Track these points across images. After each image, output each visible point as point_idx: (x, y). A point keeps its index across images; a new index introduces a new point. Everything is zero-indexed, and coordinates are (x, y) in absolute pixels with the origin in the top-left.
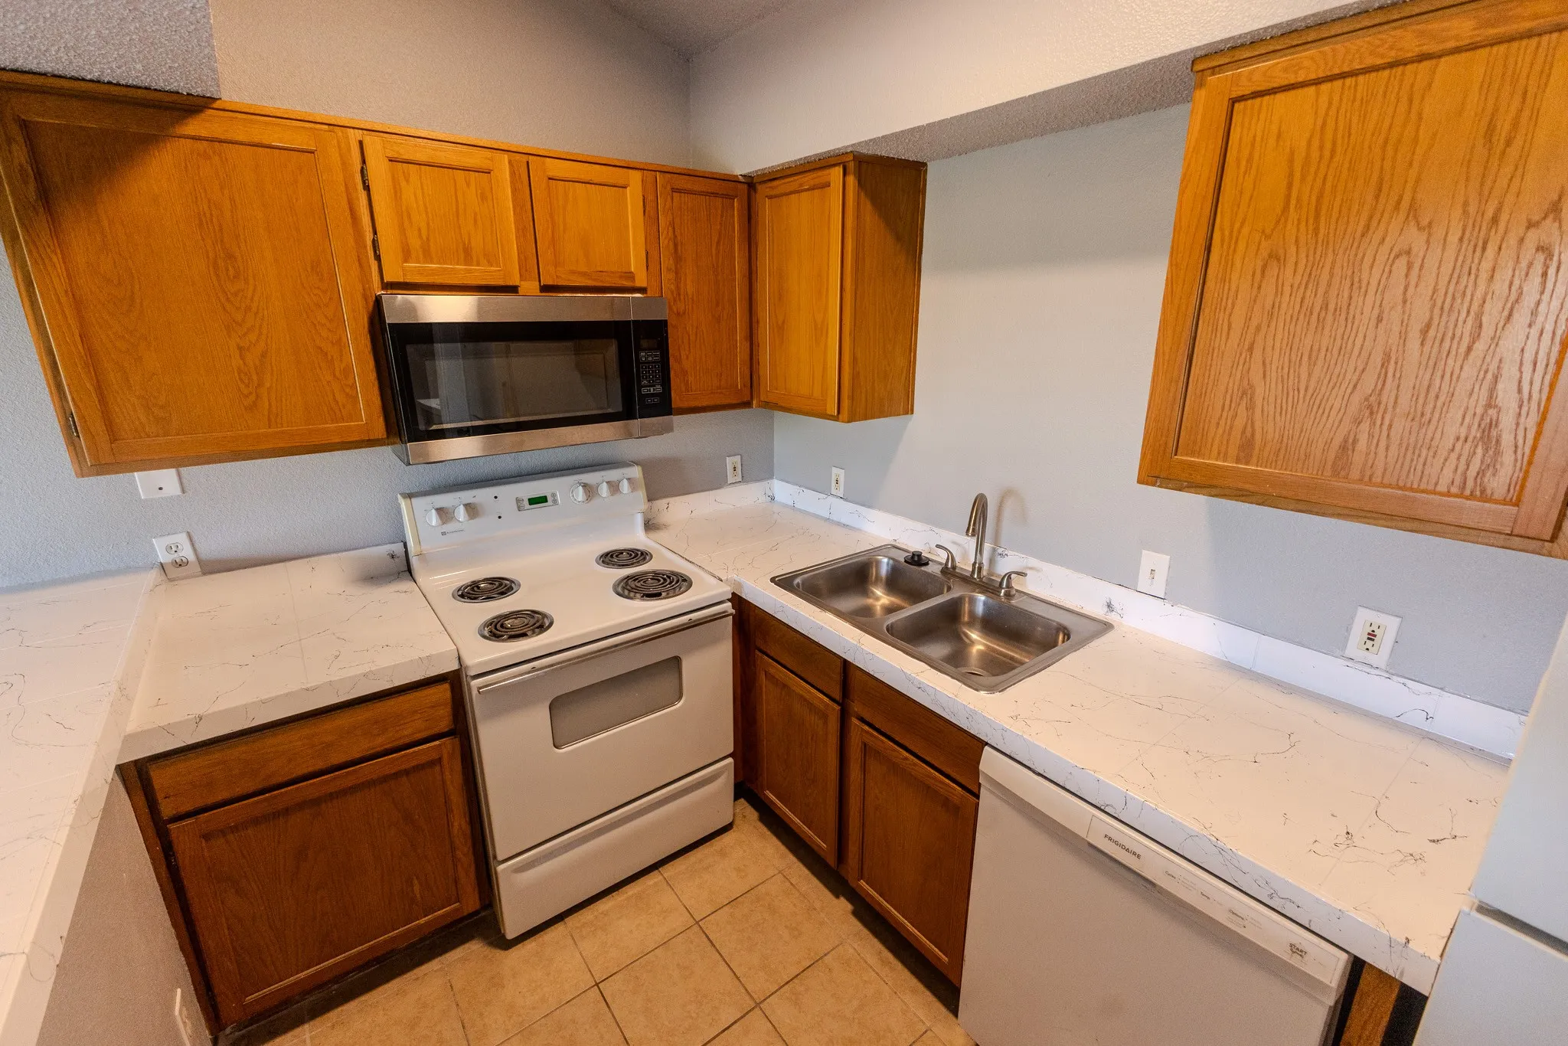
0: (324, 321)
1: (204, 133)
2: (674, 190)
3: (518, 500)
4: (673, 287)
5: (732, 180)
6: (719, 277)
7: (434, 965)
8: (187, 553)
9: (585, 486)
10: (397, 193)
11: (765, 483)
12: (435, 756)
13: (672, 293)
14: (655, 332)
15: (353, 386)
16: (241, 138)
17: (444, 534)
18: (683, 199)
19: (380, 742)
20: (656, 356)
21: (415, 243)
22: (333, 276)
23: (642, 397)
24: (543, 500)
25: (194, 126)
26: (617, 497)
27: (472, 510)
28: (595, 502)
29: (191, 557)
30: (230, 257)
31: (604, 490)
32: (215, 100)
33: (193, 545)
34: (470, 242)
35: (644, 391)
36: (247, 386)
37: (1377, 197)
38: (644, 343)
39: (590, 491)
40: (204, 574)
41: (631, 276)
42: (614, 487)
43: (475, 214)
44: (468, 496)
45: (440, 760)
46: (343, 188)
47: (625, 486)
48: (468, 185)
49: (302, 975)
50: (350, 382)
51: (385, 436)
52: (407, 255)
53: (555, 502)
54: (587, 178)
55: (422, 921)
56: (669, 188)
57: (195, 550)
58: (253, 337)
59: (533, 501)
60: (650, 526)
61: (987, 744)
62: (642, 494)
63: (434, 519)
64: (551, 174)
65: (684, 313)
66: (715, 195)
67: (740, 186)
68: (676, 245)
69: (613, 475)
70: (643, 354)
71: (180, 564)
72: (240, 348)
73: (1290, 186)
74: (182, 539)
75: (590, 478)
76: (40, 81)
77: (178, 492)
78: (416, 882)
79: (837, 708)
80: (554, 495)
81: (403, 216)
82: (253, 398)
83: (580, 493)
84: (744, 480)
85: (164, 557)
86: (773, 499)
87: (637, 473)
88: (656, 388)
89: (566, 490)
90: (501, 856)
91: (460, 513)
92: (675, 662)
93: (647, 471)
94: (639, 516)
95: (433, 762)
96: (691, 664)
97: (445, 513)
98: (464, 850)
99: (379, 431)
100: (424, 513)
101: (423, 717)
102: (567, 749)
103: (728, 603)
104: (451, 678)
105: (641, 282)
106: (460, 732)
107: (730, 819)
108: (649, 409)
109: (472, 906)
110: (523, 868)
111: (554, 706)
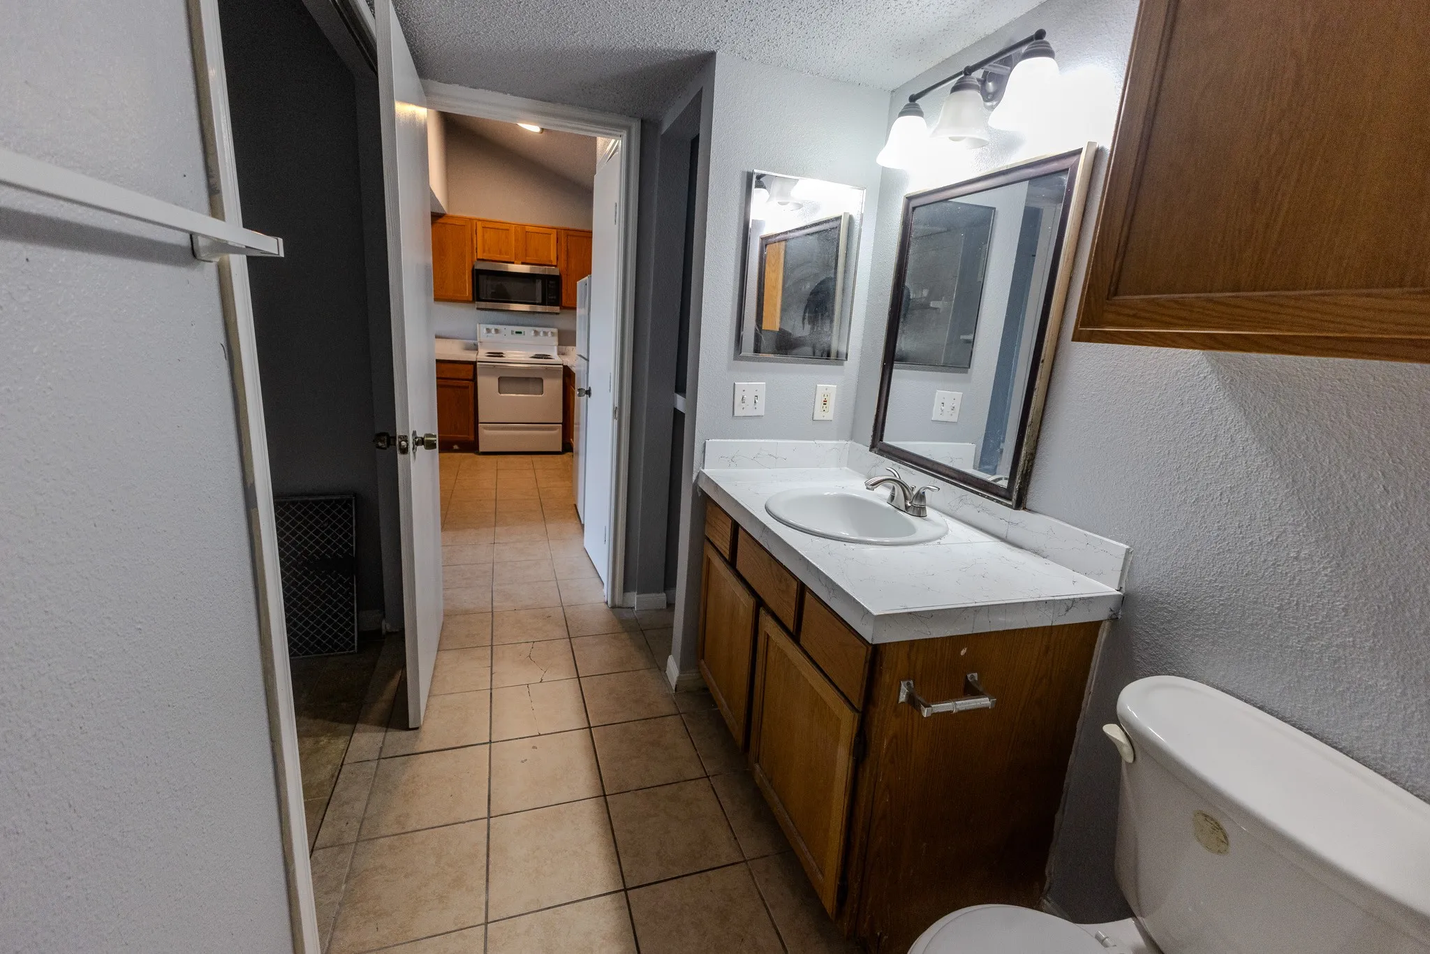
0: (461, 268)
1: (442, 222)
2: (568, 235)
3: (512, 331)
4: (565, 266)
7: (459, 454)
9: (535, 331)
10: (483, 236)
12: (468, 385)
14: (557, 278)
15: (466, 286)
16: (449, 223)
17: (487, 336)
18: (571, 238)
19: (455, 376)
20: (555, 286)
21: (487, 249)
22: (465, 257)
23: (549, 299)
24: (520, 333)
26: (546, 337)
27: (497, 331)
28: (538, 337)
30: (443, 250)
31: (541, 334)
32: (445, 215)
34: (501, 249)
35: (550, 297)
38: (551, 281)
39: (536, 333)
41: (551, 261)
42: (545, 334)
43: (503, 242)
44: (497, 326)
46: (470, 235)
47: (550, 334)
48: (502, 233)
50: (466, 284)
51: (473, 301)
52: (484, 251)
53: (524, 334)
54: (538, 231)
55: (458, 436)
56: (565, 234)
58: (445, 270)
59: (517, 333)
60: (561, 353)
62: (556, 339)
63: (485, 331)
64: (526, 230)
65: (570, 275)
66: (584, 237)
68: (567, 251)
69: (546, 329)
70: (550, 285)
75: (537, 329)
78: (458, 423)
80: (524, 332)
81: (484, 241)
83: (533, 333)
87: (555, 330)
88: (555, 297)
89: (529, 331)
90: (480, 421)
91: (493, 331)
92: (541, 380)
93: (559, 331)
94: (556, 348)
95: (467, 387)
96: (547, 383)
97: (488, 331)
98: (472, 418)
99: (471, 299)
100: (482, 329)
101: (466, 373)
102: (502, 395)
103: (562, 366)
104: (474, 364)
105: (555, 263)
106: (474, 380)
107: (560, 450)
108: (551, 304)
109: (472, 438)
110: (486, 428)
111: (500, 379)
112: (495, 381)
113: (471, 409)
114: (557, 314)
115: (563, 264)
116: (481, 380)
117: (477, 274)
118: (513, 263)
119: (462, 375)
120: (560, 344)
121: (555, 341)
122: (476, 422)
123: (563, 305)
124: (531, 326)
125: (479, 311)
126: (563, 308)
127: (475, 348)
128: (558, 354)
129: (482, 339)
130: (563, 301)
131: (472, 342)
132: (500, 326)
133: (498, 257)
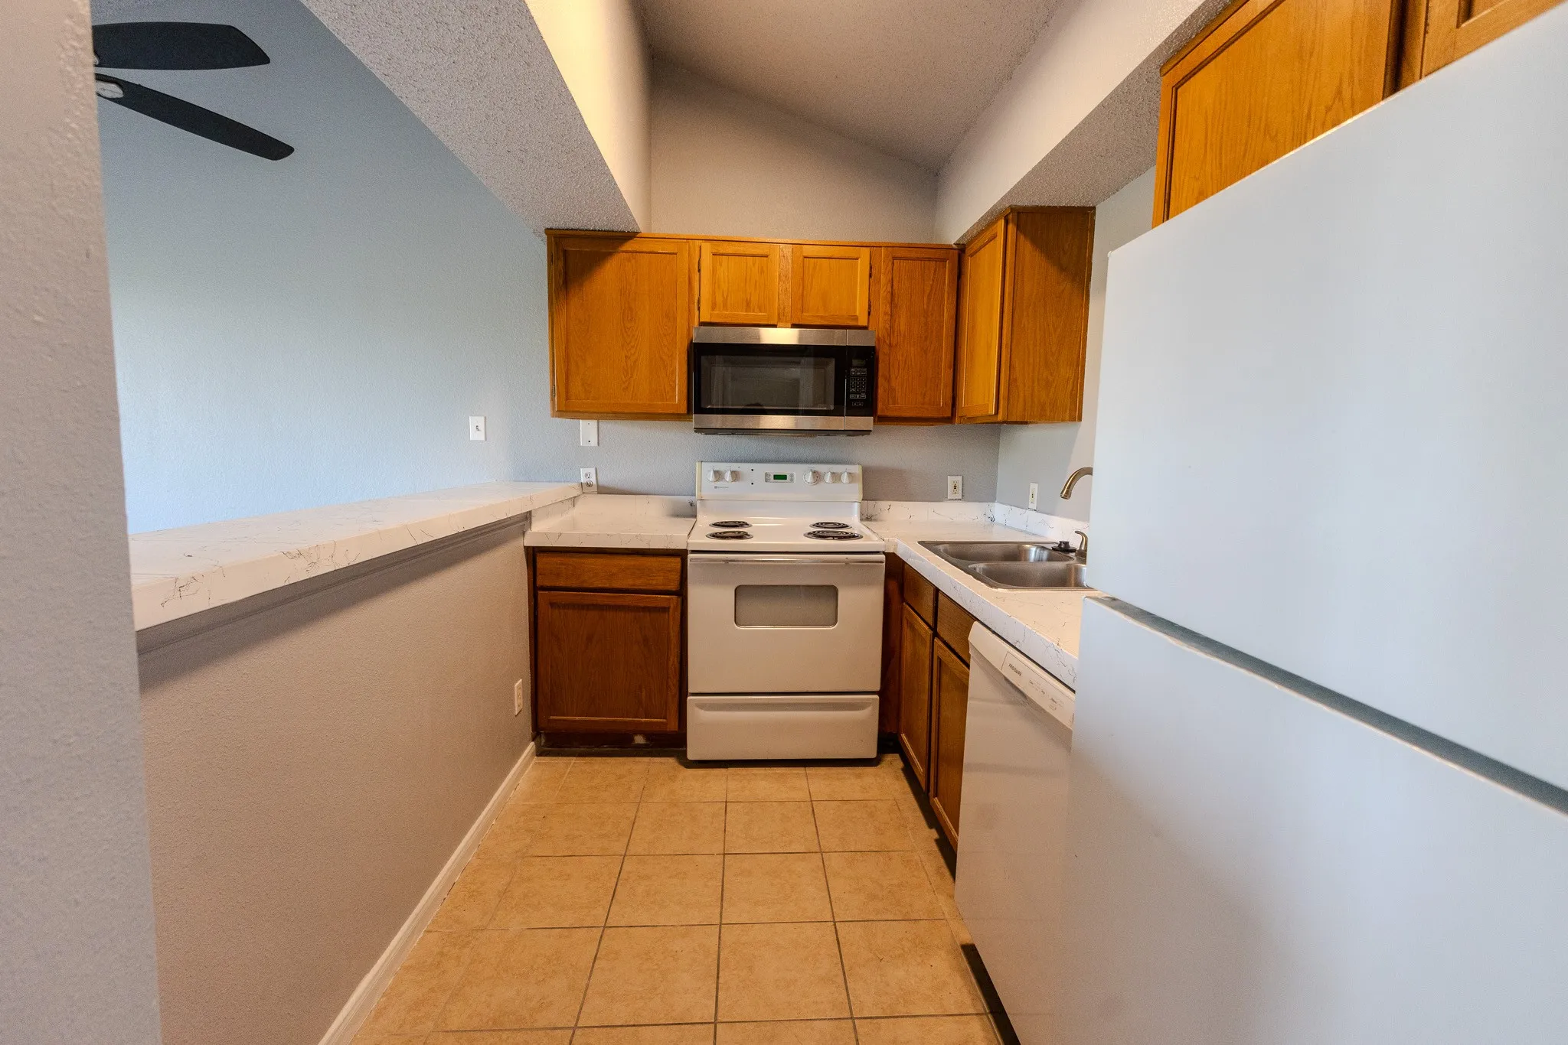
0: (666, 344)
1: (630, 249)
2: (894, 258)
3: (767, 476)
4: (888, 326)
5: (949, 248)
6: (929, 319)
7: (646, 759)
8: (593, 480)
9: (814, 472)
10: (714, 271)
11: (985, 505)
12: (665, 605)
13: (887, 329)
14: (868, 356)
15: (675, 381)
16: (644, 250)
17: (716, 487)
18: (902, 264)
19: (639, 583)
20: (864, 372)
21: (719, 299)
22: (675, 319)
23: (850, 401)
24: (784, 477)
25: (628, 246)
26: (837, 485)
27: (736, 476)
28: (822, 484)
29: (594, 482)
30: (630, 309)
31: (828, 478)
32: (637, 233)
33: (597, 476)
34: (750, 298)
35: (852, 397)
36: (625, 377)
37: (1249, 126)
38: (855, 362)
39: (818, 477)
40: (599, 493)
41: (856, 318)
42: (836, 477)
43: (756, 282)
44: (735, 466)
45: (669, 608)
46: (687, 271)
47: (845, 478)
48: (754, 265)
49: (577, 718)
50: (673, 379)
51: (686, 412)
52: (714, 306)
53: (792, 480)
54: (829, 255)
55: (643, 720)
56: (890, 257)
57: (597, 479)
58: (633, 351)
59: (776, 477)
60: (866, 518)
61: (977, 619)
62: (858, 487)
63: (711, 477)
64: (805, 254)
65: (896, 345)
66: (930, 259)
67: (954, 251)
68: (892, 295)
69: (837, 468)
70: (853, 370)
71: (589, 485)
72: (626, 357)
73: (1206, 138)
74: (593, 471)
75: (821, 468)
76: (574, 232)
77: (596, 445)
78: (644, 690)
79: (930, 632)
80: (792, 476)
81: (715, 283)
82: (626, 384)
83: (809, 478)
84: (964, 498)
85: (583, 480)
86: (993, 520)
87: (857, 470)
88: (864, 396)
89: (801, 473)
90: (690, 690)
91: (728, 476)
92: (832, 592)
93: (866, 471)
94: (856, 506)
95: (665, 610)
96: (847, 597)
97: (718, 475)
98: (674, 682)
99: (683, 409)
100: (706, 472)
101: (663, 576)
102: (742, 628)
103: (883, 557)
104: (681, 555)
105: (863, 322)
106: (682, 593)
107: (873, 754)
108: (854, 410)
109: (673, 726)
110: (702, 706)
111: (739, 591)
112: (726, 596)
113: (674, 660)
114: (868, 432)
115: (880, 324)
116: (696, 594)
117: (700, 354)
118: (774, 326)
119: (658, 582)
120: (869, 496)
121: (856, 491)
122: (683, 692)
123: (879, 413)
124: (806, 462)
125: (701, 436)
126: (882, 420)
127: (690, 512)
128: (861, 520)
129: (705, 494)
130: (880, 405)
131: (687, 499)
132: (739, 464)
133: (742, 316)
